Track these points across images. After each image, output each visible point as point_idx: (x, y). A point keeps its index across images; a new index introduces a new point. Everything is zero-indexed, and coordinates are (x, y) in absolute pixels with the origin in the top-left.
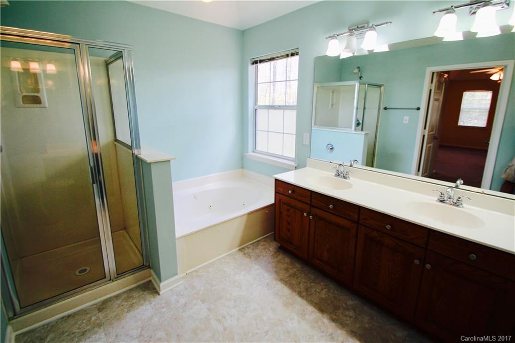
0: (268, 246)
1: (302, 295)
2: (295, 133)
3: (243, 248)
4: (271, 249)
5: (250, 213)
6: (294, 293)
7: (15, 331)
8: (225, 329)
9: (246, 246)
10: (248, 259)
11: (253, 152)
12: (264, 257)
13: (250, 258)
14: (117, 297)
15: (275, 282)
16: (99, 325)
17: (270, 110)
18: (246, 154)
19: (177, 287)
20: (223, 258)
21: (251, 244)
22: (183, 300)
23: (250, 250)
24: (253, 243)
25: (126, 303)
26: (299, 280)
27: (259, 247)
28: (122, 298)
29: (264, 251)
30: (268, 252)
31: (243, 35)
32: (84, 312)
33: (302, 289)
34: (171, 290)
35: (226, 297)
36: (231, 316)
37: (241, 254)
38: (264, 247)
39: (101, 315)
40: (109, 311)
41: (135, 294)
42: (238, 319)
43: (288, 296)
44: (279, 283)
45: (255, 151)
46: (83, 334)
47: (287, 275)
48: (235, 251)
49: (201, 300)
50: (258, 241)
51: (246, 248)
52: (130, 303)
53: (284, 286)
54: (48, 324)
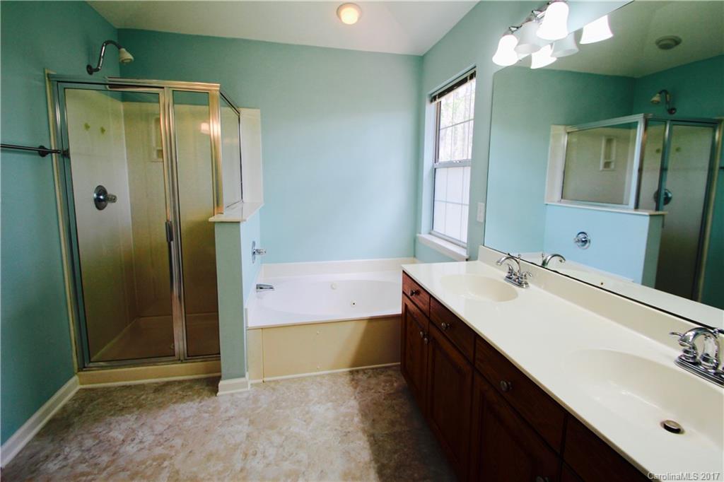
0: (394, 379)
1: (385, 472)
2: (468, 203)
3: (357, 371)
4: (395, 384)
5: (372, 320)
6: (373, 464)
7: (82, 384)
8: (242, 470)
9: (363, 370)
10: (351, 389)
11: (430, 234)
12: (375, 392)
13: (355, 388)
14: (180, 382)
15: (360, 434)
16: (140, 406)
17: (450, 169)
18: (418, 235)
19: (240, 393)
20: (320, 376)
21: (373, 369)
22: (232, 412)
23: (365, 377)
24: (376, 369)
25: (181, 393)
26: (398, 447)
27: (382, 376)
28: (183, 386)
29: (383, 384)
30: (386, 388)
31: (420, 63)
32: (142, 387)
33: (392, 464)
34: (232, 395)
35: (281, 429)
36: (264, 456)
37: (348, 378)
38: (388, 378)
39: (152, 396)
40: (161, 395)
41: (197, 387)
42: (268, 465)
43: (361, 465)
44: (365, 438)
45: (433, 232)
46: (122, 409)
47: (386, 432)
48: (344, 372)
49: (250, 420)
50: (386, 367)
51: (361, 373)
52: (184, 394)
53: (368, 447)
54: (108, 388)
